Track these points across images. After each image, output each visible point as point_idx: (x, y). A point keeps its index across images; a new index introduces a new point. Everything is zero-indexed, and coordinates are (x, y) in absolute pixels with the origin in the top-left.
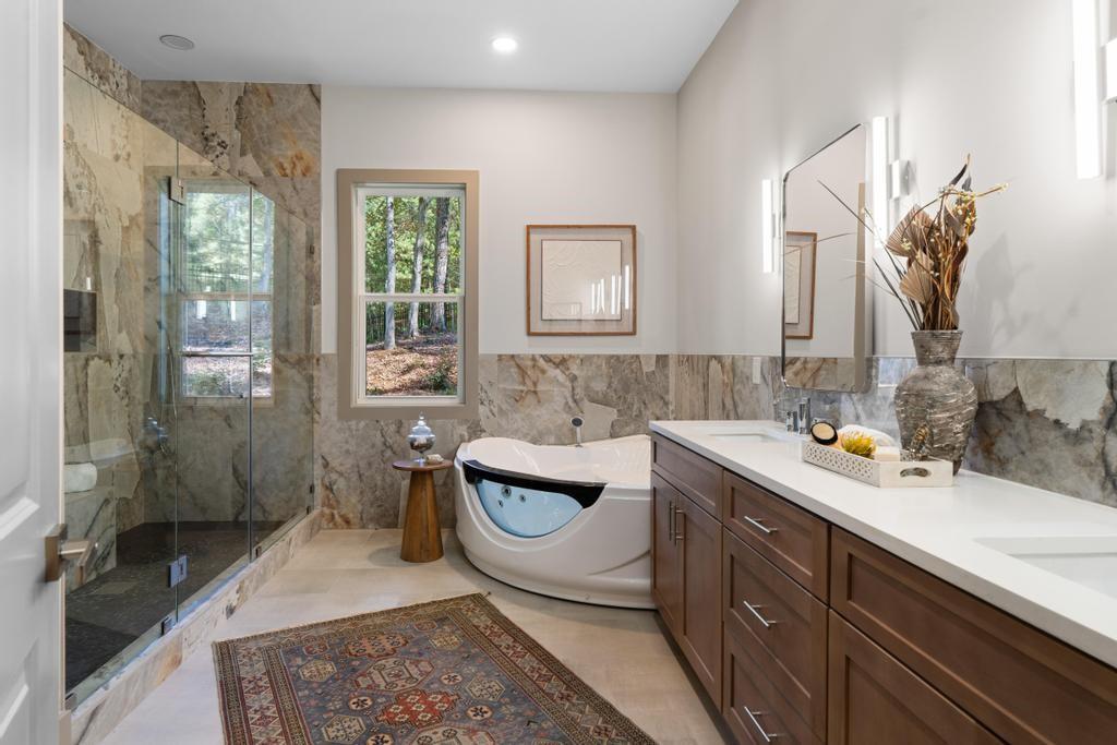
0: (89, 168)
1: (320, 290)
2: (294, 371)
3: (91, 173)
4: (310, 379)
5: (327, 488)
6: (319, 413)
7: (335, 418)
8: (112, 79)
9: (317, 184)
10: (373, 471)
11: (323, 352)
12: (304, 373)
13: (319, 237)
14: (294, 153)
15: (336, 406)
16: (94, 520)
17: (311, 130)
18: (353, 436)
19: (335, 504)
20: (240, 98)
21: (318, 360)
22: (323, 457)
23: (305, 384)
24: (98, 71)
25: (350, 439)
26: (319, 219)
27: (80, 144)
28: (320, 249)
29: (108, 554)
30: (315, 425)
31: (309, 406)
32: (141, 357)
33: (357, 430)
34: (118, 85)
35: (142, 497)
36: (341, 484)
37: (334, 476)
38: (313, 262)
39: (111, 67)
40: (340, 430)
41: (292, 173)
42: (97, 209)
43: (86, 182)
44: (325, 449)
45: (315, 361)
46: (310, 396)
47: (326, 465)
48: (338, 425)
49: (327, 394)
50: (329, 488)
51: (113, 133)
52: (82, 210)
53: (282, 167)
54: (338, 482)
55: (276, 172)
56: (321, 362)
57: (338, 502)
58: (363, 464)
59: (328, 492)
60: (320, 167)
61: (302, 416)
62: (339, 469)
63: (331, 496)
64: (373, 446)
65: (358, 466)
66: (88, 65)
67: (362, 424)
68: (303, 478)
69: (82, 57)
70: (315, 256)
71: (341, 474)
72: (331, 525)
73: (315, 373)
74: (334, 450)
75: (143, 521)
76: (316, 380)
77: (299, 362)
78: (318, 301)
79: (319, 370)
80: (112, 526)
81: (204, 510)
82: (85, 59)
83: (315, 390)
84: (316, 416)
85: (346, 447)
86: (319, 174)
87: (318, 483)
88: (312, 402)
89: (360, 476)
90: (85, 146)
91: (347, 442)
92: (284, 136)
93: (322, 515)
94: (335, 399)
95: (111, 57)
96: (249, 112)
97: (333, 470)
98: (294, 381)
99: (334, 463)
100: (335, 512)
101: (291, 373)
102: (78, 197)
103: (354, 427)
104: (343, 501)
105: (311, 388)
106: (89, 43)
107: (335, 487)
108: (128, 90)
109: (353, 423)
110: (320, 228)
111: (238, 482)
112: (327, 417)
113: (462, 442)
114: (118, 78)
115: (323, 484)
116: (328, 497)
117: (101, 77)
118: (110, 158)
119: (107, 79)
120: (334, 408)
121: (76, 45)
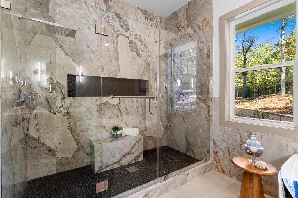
0: (146, 45)
1: (212, 70)
2: (203, 104)
3: (147, 47)
4: (209, 107)
5: (215, 153)
6: (212, 121)
7: (218, 124)
8: (154, 20)
9: (211, 27)
10: (236, 152)
11: (214, 96)
12: (206, 104)
13: (212, 48)
14: (203, 19)
15: (219, 119)
16: (134, 146)
17: (209, 7)
18: (226, 134)
19: (218, 161)
20: (187, 9)
21: (211, 99)
22: (213, 140)
23: (207, 109)
24: (150, 18)
25: (225, 135)
26: (212, 41)
27: (143, 40)
28: (212, 54)
29: (140, 156)
30: (210, 126)
31: (208, 118)
32: (165, 98)
33: (228, 132)
34: (156, 21)
35: (165, 138)
36: (220, 154)
37: (218, 149)
38: (210, 59)
39: (154, 17)
40: (220, 130)
41: (202, 27)
42: (149, 57)
43: (145, 50)
44: (214, 137)
45: (210, 100)
46: (209, 114)
47: (215, 143)
48: (220, 128)
49: (215, 113)
50: (216, 153)
51: (155, 35)
52: (144, 57)
53: (199, 26)
54: (219, 152)
55: (197, 29)
56: (213, 100)
57: (219, 161)
58: (231, 148)
59: (216, 155)
60: (212, 20)
61: (206, 122)
62: (220, 147)
63: (217, 157)
64: (236, 141)
65: (228, 148)
66: (146, 17)
67: (230, 129)
68: (206, 146)
69: (144, 16)
70: (211, 57)
71: (221, 149)
72: (216, 169)
73: (211, 105)
74: (218, 138)
75: (165, 145)
76: (211, 108)
77: (205, 100)
78: (212, 75)
79: (212, 104)
80: (141, 148)
81: (178, 147)
82: (145, 16)
83: (210, 112)
84: (211, 122)
85: (223, 138)
86: (212, 23)
87: (211, 150)
88: (209, 116)
89: (229, 153)
90: (145, 40)
91: (223, 136)
92: (200, 14)
93: (213, 163)
94: (218, 116)
95: (154, 14)
96: (189, 12)
97: (217, 146)
98: (203, 107)
99: (218, 144)
100: (218, 165)
101: (202, 104)
102: (142, 54)
103: (226, 130)
104: (221, 161)
105: (209, 111)
106: (146, 12)
107: (218, 154)
108: (161, 22)
109: (226, 128)
110: (212, 45)
111: (186, 140)
112: (215, 123)
113: (294, 153)
114: (157, 19)
115: (213, 151)
116: (215, 157)
117: (150, 20)
118: (154, 41)
119: (153, 20)
120: (218, 120)
121: (142, 13)
